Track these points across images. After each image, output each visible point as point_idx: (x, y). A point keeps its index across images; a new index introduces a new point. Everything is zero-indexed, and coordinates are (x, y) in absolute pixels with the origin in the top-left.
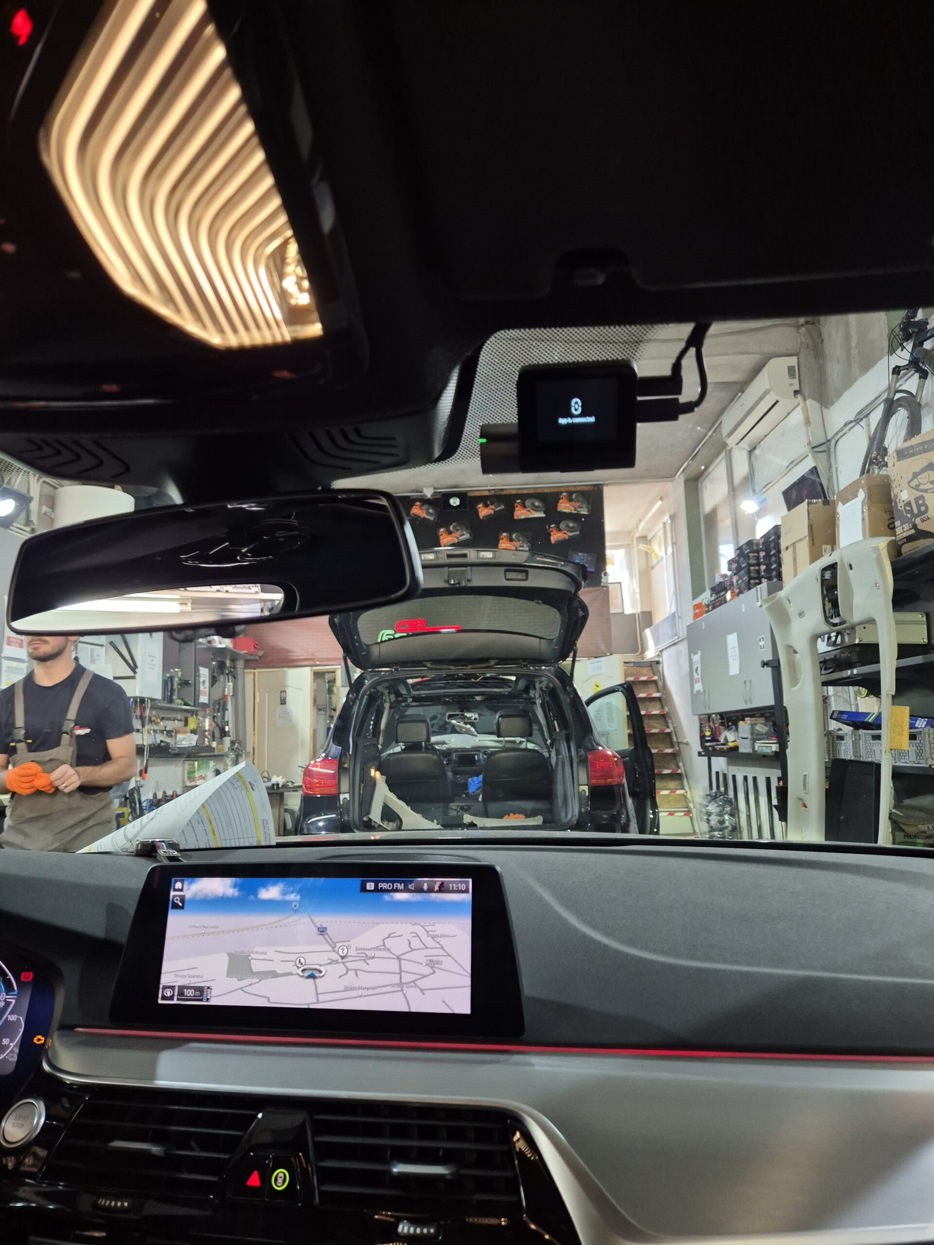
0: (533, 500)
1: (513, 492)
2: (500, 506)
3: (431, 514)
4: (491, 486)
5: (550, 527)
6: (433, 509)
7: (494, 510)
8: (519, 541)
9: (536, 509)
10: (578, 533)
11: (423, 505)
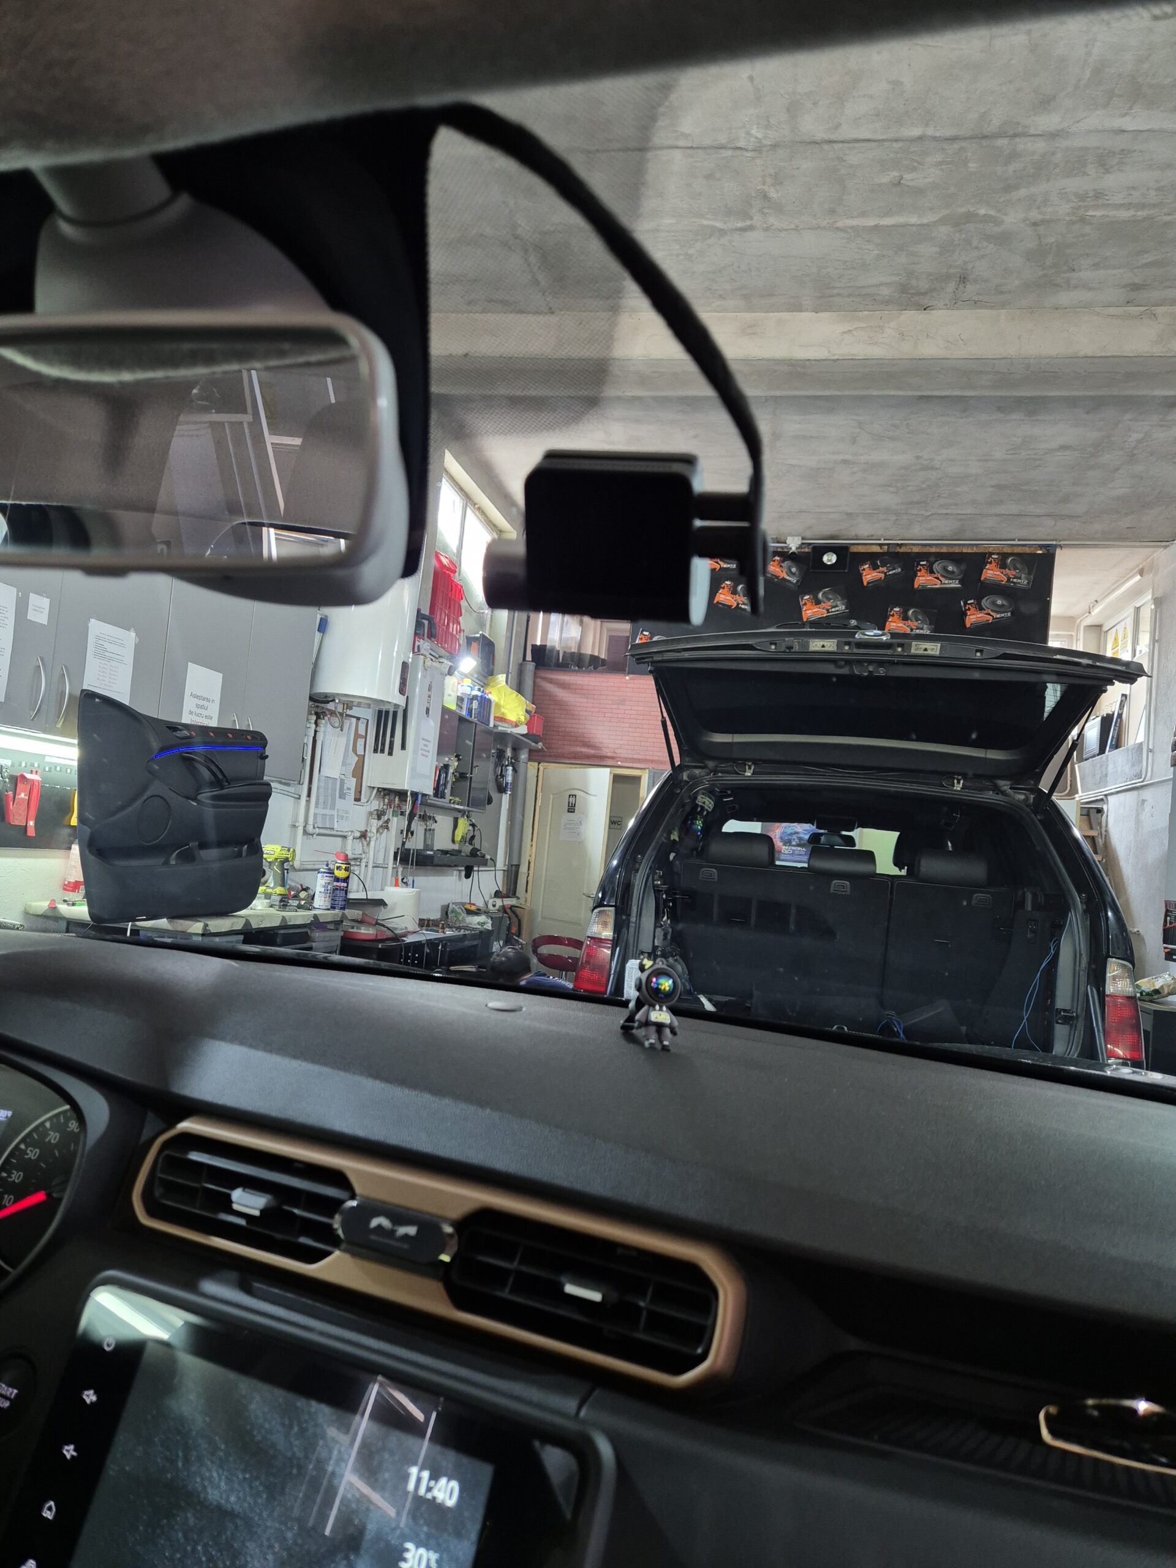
0: (945, 563)
1: (916, 550)
2: (894, 569)
3: (794, 574)
4: (885, 540)
5: (966, 604)
6: (799, 568)
7: (885, 573)
8: (917, 620)
9: (949, 575)
10: (1009, 614)
11: (783, 562)
